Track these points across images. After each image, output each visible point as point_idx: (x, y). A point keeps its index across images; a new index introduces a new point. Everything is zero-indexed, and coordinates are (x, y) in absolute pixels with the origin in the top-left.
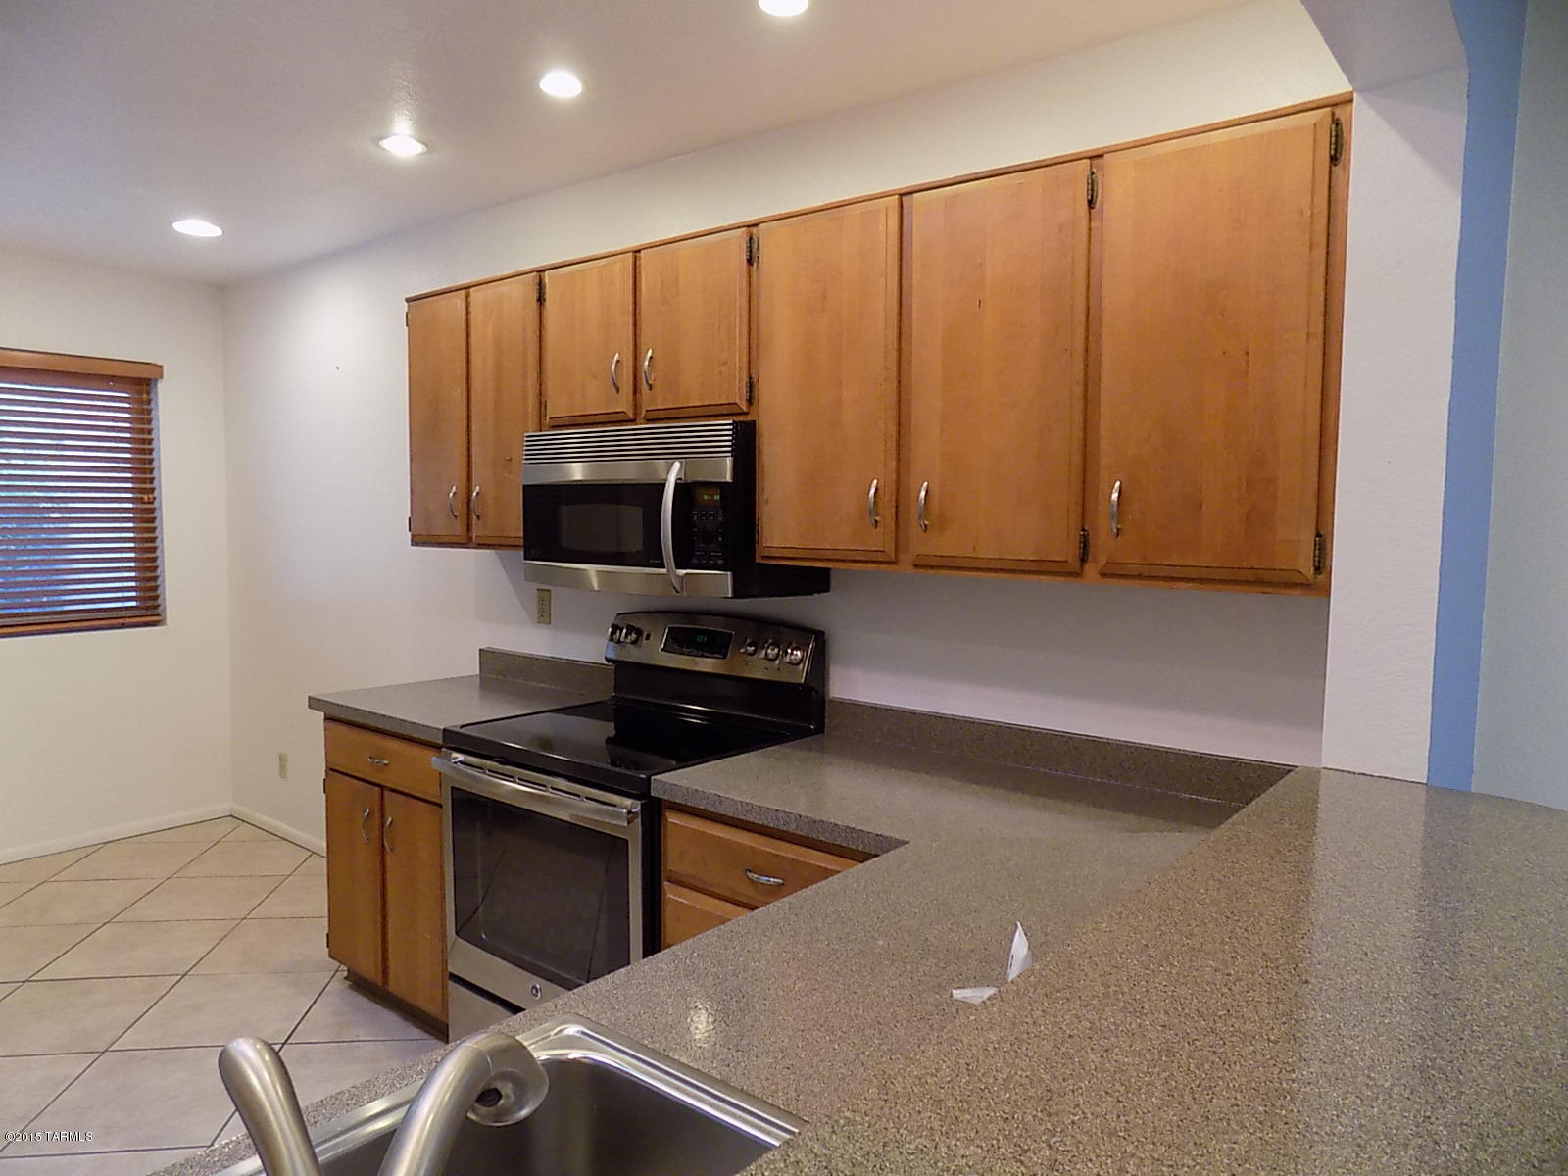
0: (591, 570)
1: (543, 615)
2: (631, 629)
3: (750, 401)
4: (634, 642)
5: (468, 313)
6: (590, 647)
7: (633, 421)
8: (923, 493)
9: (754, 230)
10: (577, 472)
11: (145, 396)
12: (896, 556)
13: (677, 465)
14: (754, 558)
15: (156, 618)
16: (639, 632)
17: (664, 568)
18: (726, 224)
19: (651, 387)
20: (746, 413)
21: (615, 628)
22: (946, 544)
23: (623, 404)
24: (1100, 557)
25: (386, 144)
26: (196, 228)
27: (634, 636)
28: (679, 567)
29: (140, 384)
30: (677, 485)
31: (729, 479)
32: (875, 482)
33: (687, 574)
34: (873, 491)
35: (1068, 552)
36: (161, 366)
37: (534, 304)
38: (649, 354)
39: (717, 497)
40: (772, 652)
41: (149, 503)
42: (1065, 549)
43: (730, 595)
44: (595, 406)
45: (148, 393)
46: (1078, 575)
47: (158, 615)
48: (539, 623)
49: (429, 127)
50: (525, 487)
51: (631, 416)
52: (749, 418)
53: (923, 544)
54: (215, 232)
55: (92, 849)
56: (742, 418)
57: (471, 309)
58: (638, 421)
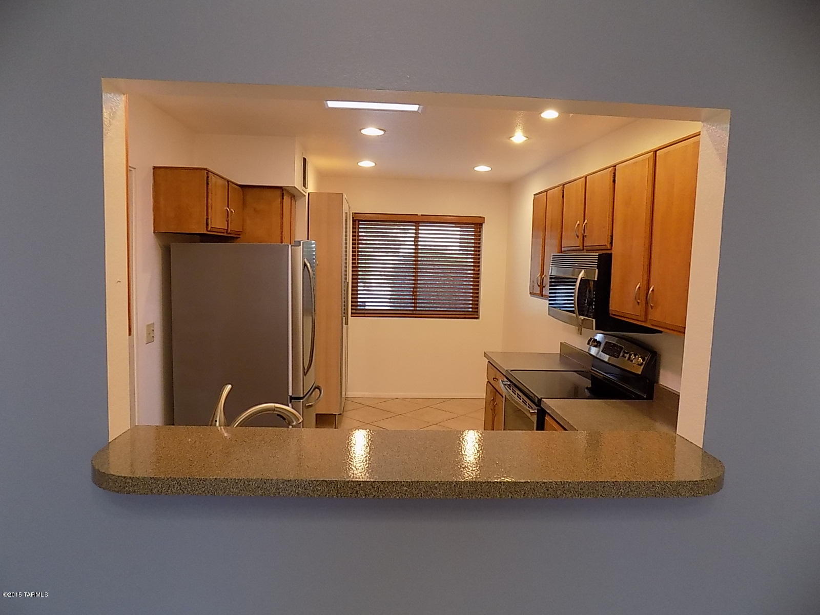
1: (579, 330)
3: (611, 244)
4: (595, 347)
7: (582, 250)
8: (651, 291)
9: (615, 167)
11: (478, 230)
12: (645, 319)
13: (582, 272)
14: (609, 314)
15: (477, 316)
16: (598, 342)
17: (576, 315)
18: (608, 165)
19: (586, 236)
20: (610, 250)
21: (591, 339)
22: (657, 316)
23: (580, 244)
25: (512, 139)
26: (482, 168)
27: (596, 344)
28: (580, 315)
29: (477, 224)
30: (581, 280)
31: (596, 279)
32: (639, 284)
33: (584, 319)
34: (638, 288)
36: (484, 218)
37: (562, 199)
38: (586, 222)
40: (632, 357)
41: (477, 271)
43: (594, 328)
45: (480, 229)
47: (477, 315)
48: (578, 334)
49: (527, 132)
52: (610, 252)
53: (650, 314)
54: (489, 169)
55: (445, 400)
56: (608, 252)
57: (547, 200)
58: (584, 250)
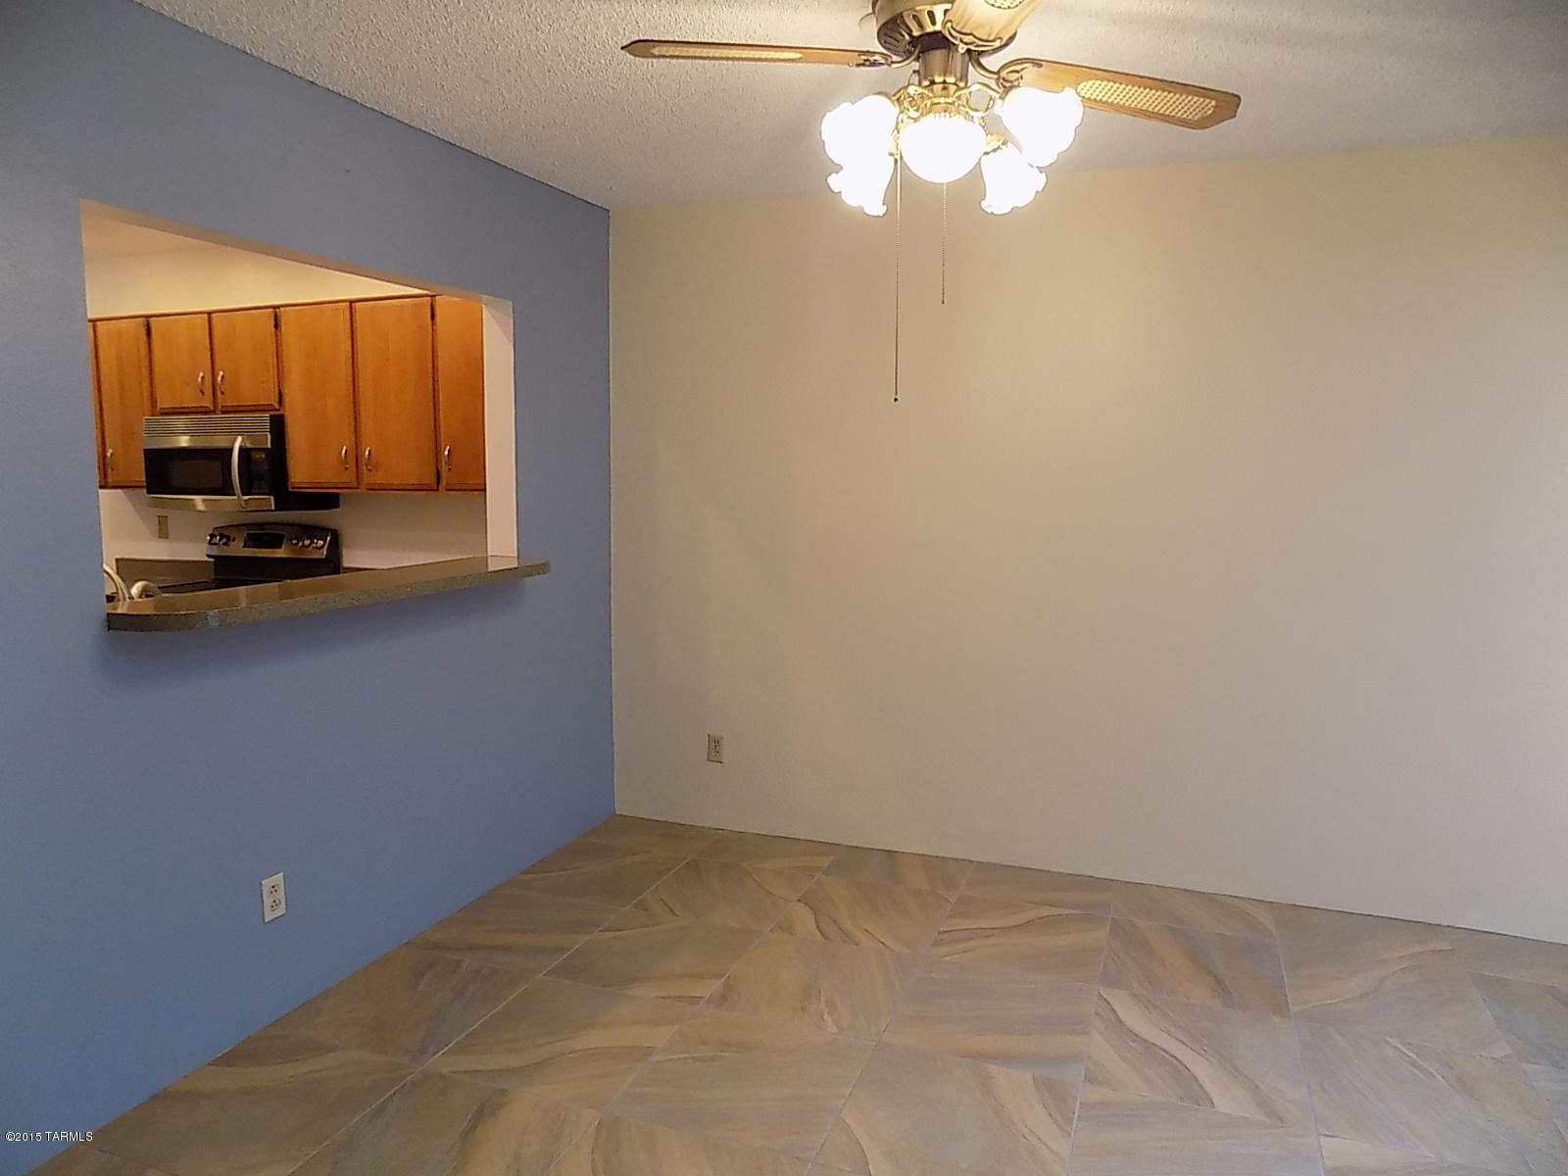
0: (198, 499)
1: (163, 533)
2: (222, 536)
3: (280, 402)
4: (224, 544)
5: (95, 337)
6: (195, 551)
7: (214, 412)
8: (367, 453)
9: (277, 310)
10: (184, 441)
12: (358, 484)
13: (240, 439)
14: (287, 487)
16: (228, 538)
17: (234, 495)
18: (261, 304)
19: (222, 393)
20: (279, 410)
21: (212, 536)
22: (379, 478)
23: (207, 403)
24: (444, 483)
27: (224, 540)
28: (244, 494)
30: (241, 449)
31: (269, 446)
32: (345, 448)
33: (249, 499)
34: (344, 452)
35: (430, 480)
37: (145, 338)
38: (221, 373)
39: (263, 456)
40: (307, 542)
42: (429, 479)
43: (273, 508)
44: (189, 403)
46: (437, 490)
48: (160, 537)
50: (145, 450)
51: (212, 408)
52: (281, 412)
53: (368, 478)
56: (276, 413)
57: (99, 334)
58: (217, 412)
